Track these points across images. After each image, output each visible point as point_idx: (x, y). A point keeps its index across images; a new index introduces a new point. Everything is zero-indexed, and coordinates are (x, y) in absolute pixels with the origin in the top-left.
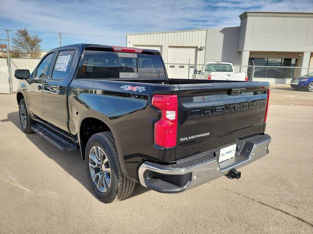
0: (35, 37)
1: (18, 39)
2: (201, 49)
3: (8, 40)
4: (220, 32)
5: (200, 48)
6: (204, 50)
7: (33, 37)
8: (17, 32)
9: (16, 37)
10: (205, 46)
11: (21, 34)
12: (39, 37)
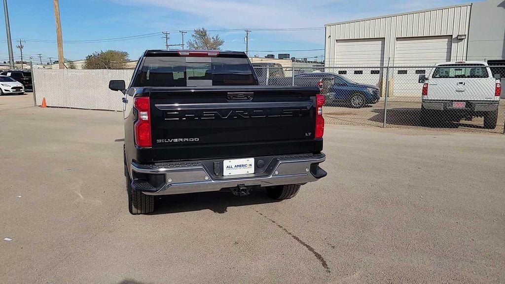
0: (215, 37)
1: (194, 42)
2: (459, 39)
3: (183, 45)
4: (498, 6)
5: (457, 37)
6: (466, 40)
7: (213, 38)
8: (194, 33)
9: (192, 40)
10: (466, 34)
11: (198, 36)
12: (221, 38)
